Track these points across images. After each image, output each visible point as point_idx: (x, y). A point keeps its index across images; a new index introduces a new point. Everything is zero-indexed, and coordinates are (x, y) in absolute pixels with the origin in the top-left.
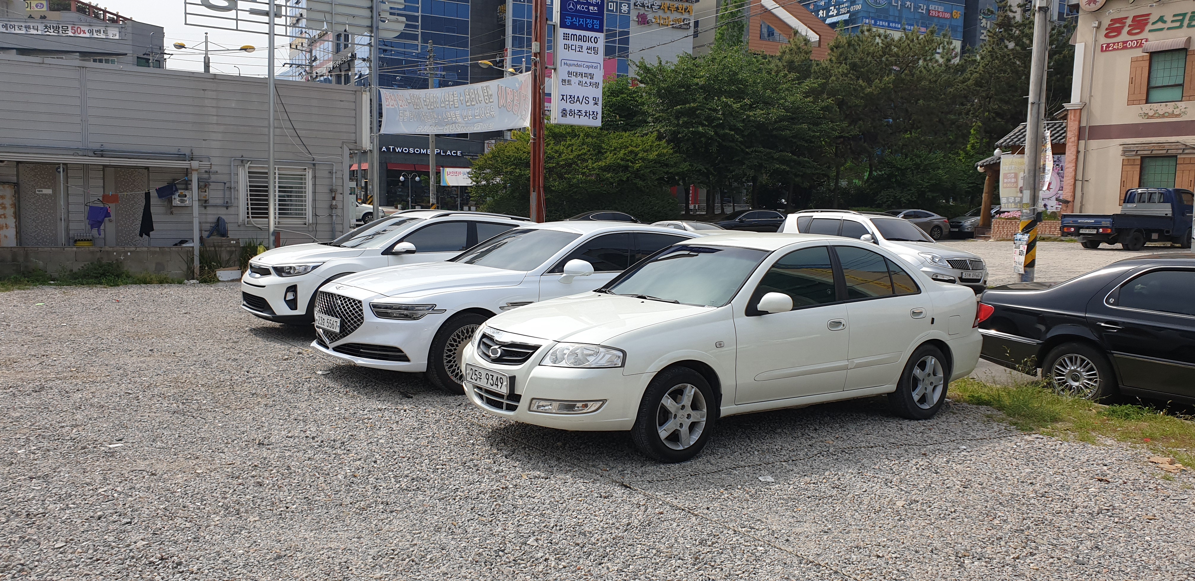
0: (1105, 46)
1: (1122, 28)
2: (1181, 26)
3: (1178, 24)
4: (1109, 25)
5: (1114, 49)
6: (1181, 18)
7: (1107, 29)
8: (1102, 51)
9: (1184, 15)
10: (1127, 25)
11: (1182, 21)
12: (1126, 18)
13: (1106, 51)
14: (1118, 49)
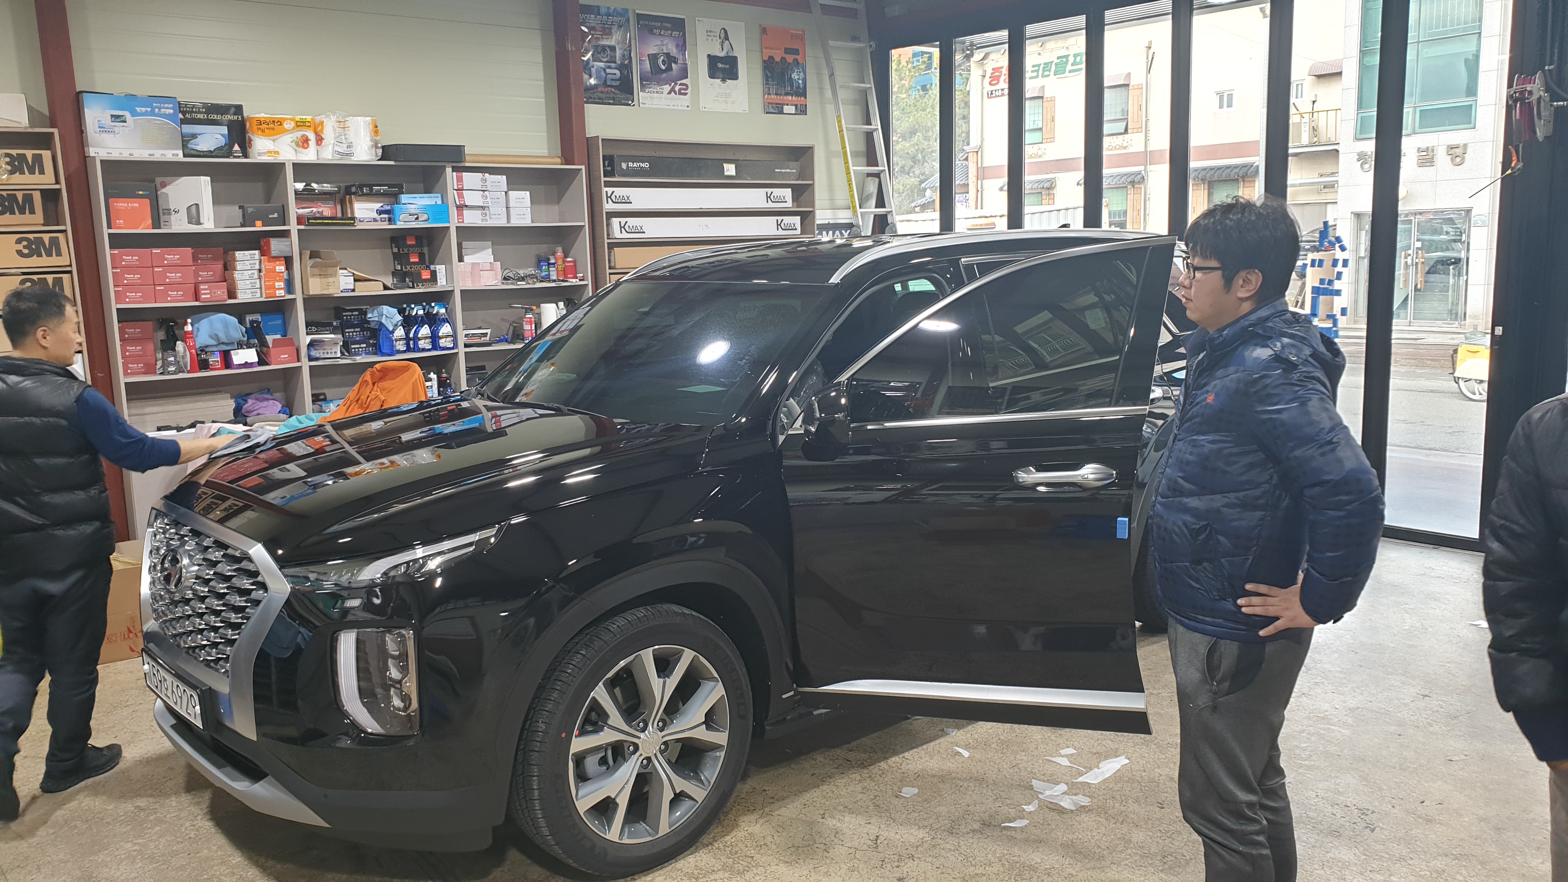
0: (990, 92)
1: (999, 76)
2: (1037, 77)
3: (1035, 74)
4: (992, 74)
5: (996, 96)
6: (1037, 68)
7: (990, 77)
8: (988, 98)
9: (1039, 65)
10: (1003, 73)
11: (1037, 71)
12: (1002, 68)
13: (991, 97)
14: (999, 96)
